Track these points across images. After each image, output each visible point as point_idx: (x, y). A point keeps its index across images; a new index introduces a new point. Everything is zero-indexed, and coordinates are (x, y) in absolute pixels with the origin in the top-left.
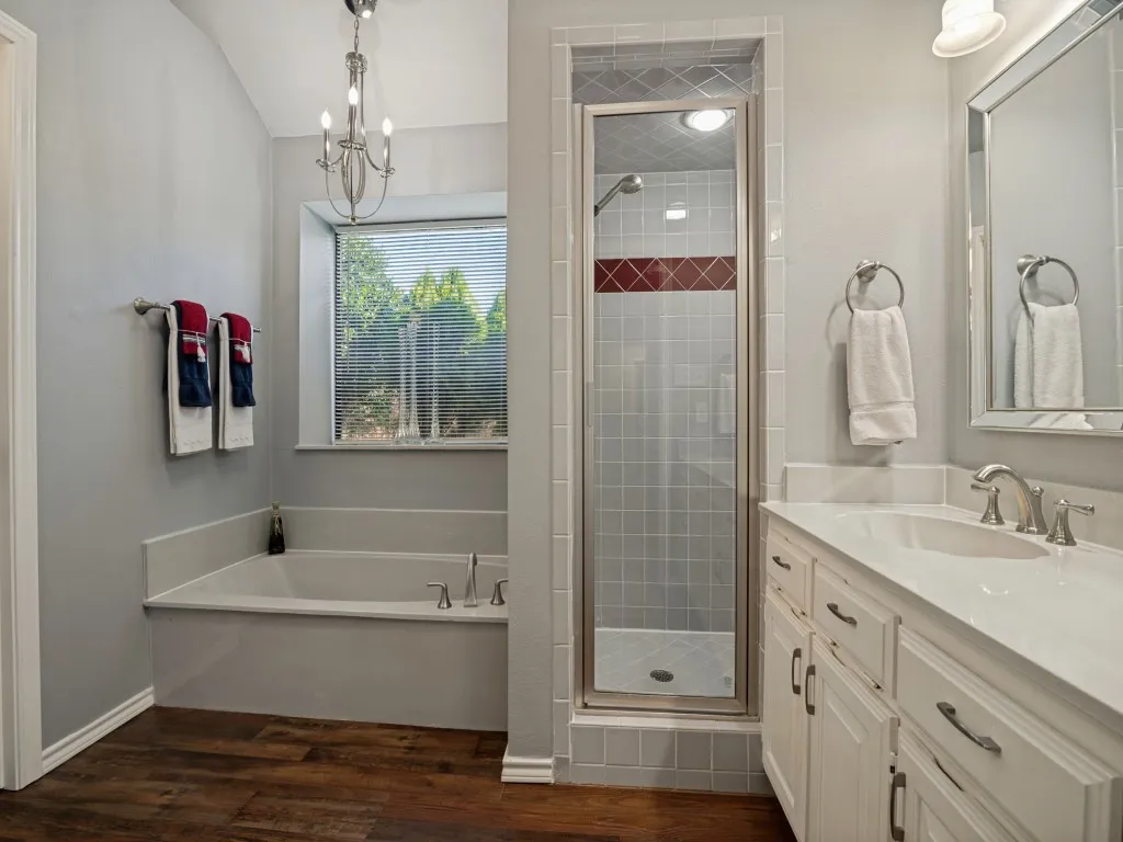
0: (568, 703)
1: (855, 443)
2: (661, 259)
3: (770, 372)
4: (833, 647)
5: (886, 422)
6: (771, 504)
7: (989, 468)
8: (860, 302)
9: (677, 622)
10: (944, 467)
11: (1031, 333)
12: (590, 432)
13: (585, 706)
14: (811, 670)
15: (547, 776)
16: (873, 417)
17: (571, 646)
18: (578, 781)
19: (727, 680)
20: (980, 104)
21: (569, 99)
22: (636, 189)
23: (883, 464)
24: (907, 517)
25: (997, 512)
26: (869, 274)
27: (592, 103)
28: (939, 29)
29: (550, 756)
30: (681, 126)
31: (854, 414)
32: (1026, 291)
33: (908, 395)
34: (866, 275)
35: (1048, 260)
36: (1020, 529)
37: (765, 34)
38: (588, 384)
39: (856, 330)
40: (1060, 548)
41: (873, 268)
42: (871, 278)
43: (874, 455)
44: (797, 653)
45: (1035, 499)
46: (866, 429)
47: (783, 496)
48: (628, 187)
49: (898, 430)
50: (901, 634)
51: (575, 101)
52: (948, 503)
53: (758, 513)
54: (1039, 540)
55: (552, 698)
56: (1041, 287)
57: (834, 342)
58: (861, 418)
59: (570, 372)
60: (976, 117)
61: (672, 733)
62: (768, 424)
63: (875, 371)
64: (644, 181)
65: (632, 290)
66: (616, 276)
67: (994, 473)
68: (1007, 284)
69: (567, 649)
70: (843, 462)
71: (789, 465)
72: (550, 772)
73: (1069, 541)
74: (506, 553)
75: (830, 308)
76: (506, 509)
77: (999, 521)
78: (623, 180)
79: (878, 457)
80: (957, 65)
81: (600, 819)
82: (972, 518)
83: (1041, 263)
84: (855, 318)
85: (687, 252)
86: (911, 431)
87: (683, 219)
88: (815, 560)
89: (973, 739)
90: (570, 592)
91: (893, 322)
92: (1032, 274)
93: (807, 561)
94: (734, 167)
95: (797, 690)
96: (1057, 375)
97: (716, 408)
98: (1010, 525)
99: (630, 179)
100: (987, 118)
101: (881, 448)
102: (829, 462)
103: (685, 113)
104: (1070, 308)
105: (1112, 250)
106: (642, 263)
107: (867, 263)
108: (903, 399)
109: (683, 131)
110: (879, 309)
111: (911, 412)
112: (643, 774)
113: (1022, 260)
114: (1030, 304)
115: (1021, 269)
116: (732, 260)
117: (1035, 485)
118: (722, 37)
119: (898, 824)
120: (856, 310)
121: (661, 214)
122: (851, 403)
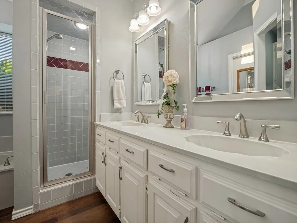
0: (38, 187)
1: (115, 108)
2: (68, 60)
3: (97, 92)
4: (110, 149)
5: (121, 103)
6: (97, 122)
7: (137, 111)
8: (116, 78)
9: (73, 160)
10: (131, 113)
11: (144, 88)
12: (45, 105)
13: (45, 186)
14: (106, 156)
15: (31, 211)
16: (118, 102)
17: (39, 170)
18: (42, 209)
19: (87, 168)
20: (137, 43)
21: (38, 4)
22: (60, 38)
23: (120, 113)
24: (124, 123)
25: (138, 120)
26: (118, 72)
27: (46, 9)
28: (130, 25)
29: (31, 205)
30: (74, 25)
31: (115, 101)
32: (144, 80)
33: (125, 98)
34: (117, 72)
35: (147, 75)
36: (141, 122)
37: (96, 11)
38: (44, 91)
39: (115, 84)
40: (146, 124)
41: (118, 71)
42: (118, 73)
43: (118, 111)
44: (103, 154)
45: (144, 117)
46: (117, 105)
47: (100, 121)
48: (58, 37)
49: (123, 105)
50: (121, 140)
51: (40, 6)
52: (132, 120)
53: (94, 125)
54: (144, 123)
55: (32, 187)
56: (146, 80)
57: (111, 86)
58: (116, 102)
59: (38, 87)
60: (136, 45)
61: (72, 185)
62: (96, 104)
63: (118, 92)
64: (63, 36)
65: (58, 67)
66: (53, 62)
67: (138, 112)
68: (140, 78)
69: (38, 171)
70: (112, 112)
71: (101, 113)
72: (32, 210)
73: (148, 123)
74: (13, 150)
75: (110, 78)
76: (12, 135)
77: (139, 121)
78: (56, 34)
79: (119, 112)
80: (134, 34)
81: (50, 215)
82: (135, 122)
83: (146, 75)
84: (115, 81)
85: (76, 60)
86: (125, 105)
87: (74, 51)
88: (106, 132)
89: (130, 152)
90: (38, 153)
91: (122, 82)
92: (145, 77)
93: (104, 133)
94: (89, 41)
95: (103, 162)
96: (148, 96)
97: (84, 103)
98: (140, 122)
99: (59, 35)
100: (138, 46)
101: (120, 109)
102: (110, 112)
103: (75, 22)
104: (150, 84)
105: (155, 75)
106: (62, 60)
107: (117, 70)
108: (123, 98)
109: (75, 27)
110: (119, 80)
111: (125, 101)
112: (64, 199)
113: (143, 74)
114: (144, 82)
115: (143, 76)
116: (88, 64)
117: (144, 114)
118: (86, 7)
119: (121, 177)
120: (115, 80)
121: (68, 48)
122: (114, 100)
